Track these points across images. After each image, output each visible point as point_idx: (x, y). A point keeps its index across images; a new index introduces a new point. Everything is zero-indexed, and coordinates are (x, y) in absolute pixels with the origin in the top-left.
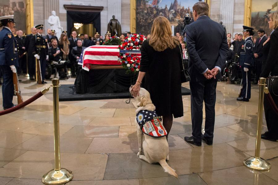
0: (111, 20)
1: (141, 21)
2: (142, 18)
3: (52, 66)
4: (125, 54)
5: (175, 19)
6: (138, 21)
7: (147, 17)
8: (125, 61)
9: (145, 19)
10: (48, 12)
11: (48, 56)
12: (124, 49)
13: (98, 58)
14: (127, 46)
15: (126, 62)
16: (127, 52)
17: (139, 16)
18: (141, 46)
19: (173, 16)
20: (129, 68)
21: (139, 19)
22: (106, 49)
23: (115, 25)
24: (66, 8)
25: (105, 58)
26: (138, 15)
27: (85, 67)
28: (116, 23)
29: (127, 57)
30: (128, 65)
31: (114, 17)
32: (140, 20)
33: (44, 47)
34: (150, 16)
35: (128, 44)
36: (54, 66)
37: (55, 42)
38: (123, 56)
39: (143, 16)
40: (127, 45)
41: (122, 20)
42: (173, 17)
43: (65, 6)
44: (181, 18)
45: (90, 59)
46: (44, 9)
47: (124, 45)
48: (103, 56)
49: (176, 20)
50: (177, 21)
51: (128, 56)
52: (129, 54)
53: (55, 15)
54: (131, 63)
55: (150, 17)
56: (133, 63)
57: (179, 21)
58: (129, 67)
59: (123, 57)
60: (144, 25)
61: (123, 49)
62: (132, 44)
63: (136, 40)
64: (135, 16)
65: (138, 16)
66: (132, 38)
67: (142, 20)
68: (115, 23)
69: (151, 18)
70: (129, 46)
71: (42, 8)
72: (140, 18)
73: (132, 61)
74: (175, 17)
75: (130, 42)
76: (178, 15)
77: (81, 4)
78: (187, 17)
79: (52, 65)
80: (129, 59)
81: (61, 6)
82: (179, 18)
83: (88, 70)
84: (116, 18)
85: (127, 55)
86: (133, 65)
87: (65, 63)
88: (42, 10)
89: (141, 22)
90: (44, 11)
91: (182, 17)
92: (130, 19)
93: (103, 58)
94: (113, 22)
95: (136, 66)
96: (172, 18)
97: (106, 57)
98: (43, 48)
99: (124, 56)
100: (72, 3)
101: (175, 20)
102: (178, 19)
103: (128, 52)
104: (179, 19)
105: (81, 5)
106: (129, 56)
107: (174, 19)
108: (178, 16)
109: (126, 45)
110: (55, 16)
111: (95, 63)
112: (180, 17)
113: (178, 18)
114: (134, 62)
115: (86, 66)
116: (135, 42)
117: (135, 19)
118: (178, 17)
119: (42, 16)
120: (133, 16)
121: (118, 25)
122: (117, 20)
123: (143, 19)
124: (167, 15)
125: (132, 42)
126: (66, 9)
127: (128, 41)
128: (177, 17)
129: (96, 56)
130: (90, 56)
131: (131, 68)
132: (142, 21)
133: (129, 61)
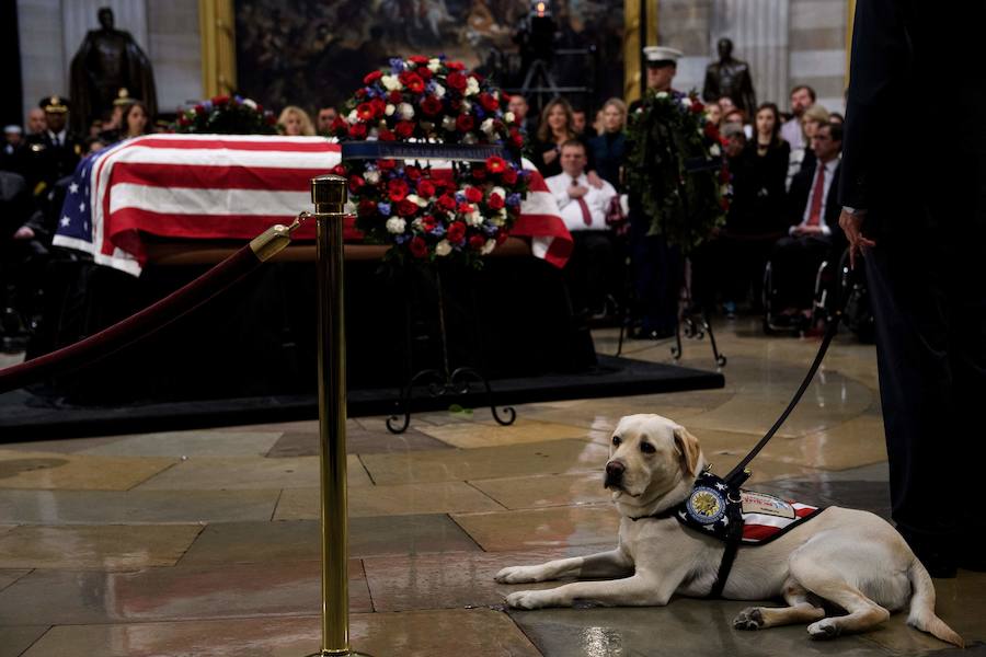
0: (92, 36)
1: (266, 43)
2: (268, 24)
4: (373, 162)
5: (460, 31)
6: (247, 45)
7: (301, 21)
9: (285, 30)
12: (369, 139)
14: (384, 122)
15: (385, 207)
16: (385, 153)
17: (253, 13)
18: (454, 121)
19: (452, 13)
20: (400, 241)
21: (253, 32)
22: (225, 152)
23: (117, 67)
25: (225, 204)
26: (248, 8)
27: (117, 250)
28: (124, 54)
29: (384, 177)
30: (396, 224)
31: (105, 15)
32: (261, 36)
34: (319, 14)
35: (390, 109)
38: (366, 175)
39: (275, 15)
40: (384, 116)
41: (154, 37)
42: (450, 19)
44: (495, 28)
45: (145, 205)
47: (366, 113)
48: (215, 192)
49: (469, 35)
50: (474, 43)
51: (392, 175)
52: (396, 162)
54: (409, 213)
55: (317, 23)
56: (420, 211)
57: (486, 42)
58: (396, 234)
59: (362, 182)
60: (286, 65)
61: (362, 137)
63: (428, 88)
64: (226, 17)
65: (244, 17)
66: (403, 77)
67: (269, 37)
68: (117, 53)
69: (322, 26)
70: (395, 119)
72: (260, 28)
73: (413, 198)
74: (463, 21)
75: (396, 98)
76: (481, 7)
78: (541, 15)
80: (397, 193)
82: (485, 27)
83: (132, 267)
84: (118, 25)
85: (387, 169)
86: (418, 221)
89: (264, 50)
91: (499, 20)
92: (197, 32)
93: (214, 202)
94: (104, 49)
95: (439, 230)
96: (443, 25)
97: (229, 199)
99: (372, 176)
101: (460, 40)
102: (478, 34)
103: (393, 155)
104: (487, 34)
106: (395, 172)
107: (456, 30)
108: (480, 14)
109: (381, 114)
111: (174, 231)
112: (490, 18)
113: (477, 28)
114: (424, 204)
115: (125, 249)
116: (423, 100)
117: (229, 34)
118: (478, 21)
120: (216, 16)
121: (137, 62)
122: (126, 38)
123: (276, 32)
124: (416, 9)
125: (405, 100)
127: (389, 94)
128: (470, 19)
129: (176, 190)
131: (408, 237)
132: (272, 43)
133: (399, 199)
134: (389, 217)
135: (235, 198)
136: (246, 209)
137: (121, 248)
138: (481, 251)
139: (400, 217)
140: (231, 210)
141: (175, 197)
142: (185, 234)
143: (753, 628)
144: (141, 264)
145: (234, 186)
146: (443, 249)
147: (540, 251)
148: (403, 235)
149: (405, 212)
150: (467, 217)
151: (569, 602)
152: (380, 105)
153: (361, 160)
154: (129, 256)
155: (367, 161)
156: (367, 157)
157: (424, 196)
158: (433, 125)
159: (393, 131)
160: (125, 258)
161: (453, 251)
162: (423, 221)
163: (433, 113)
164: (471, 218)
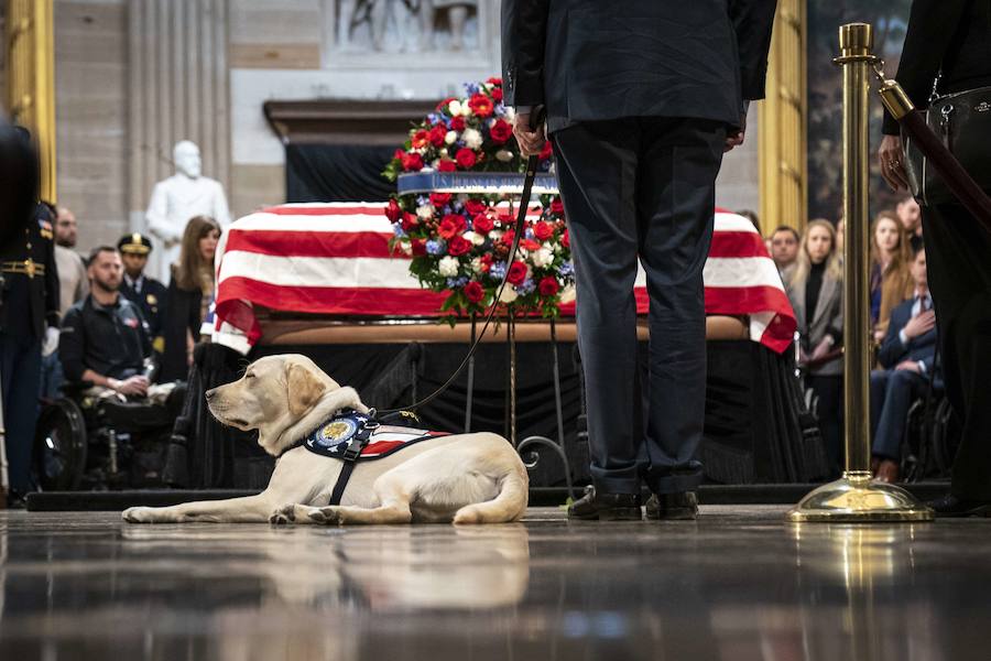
3: (88, 414)
4: (425, 195)
8: (432, 238)
10: (152, 159)
11: (53, 335)
12: (426, 170)
13: (310, 272)
14: (444, 151)
15: (433, 246)
16: (441, 185)
20: (451, 283)
24: (283, 128)
25: (353, 275)
27: (225, 325)
29: (439, 214)
30: (449, 265)
33: (30, 267)
35: (451, 137)
36: (102, 412)
37: (107, 266)
38: (418, 211)
40: (444, 144)
43: (276, 114)
46: (127, 138)
47: (421, 142)
48: (341, 261)
51: (448, 211)
52: (455, 195)
53: (195, 171)
54: (463, 252)
56: (478, 251)
58: (449, 277)
59: (414, 220)
61: (415, 168)
62: (473, 138)
63: (499, 109)
66: (476, 100)
70: (455, 149)
71: (115, 131)
73: (472, 237)
75: (459, 124)
77: (384, 88)
79: (91, 409)
80: (448, 229)
81: (247, 114)
83: (241, 344)
85: (442, 202)
86: (477, 264)
87: (173, 395)
88: (115, 145)
90: (127, 154)
93: (340, 273)
95: (498, 271)
97: (356, 270)
98: (26, 275)
99: (425, 211)
100: (322, 87)
103: (450, 185)
105: (386, 96)
106: (452, 206)
109: (439, 142)
110: (193, 178)
111: (292, 305)
114: (480, 241)
115: (234, 324)
116: (494, 122)
117: (798, 180)
119: (115, 190)
125: (472, 126)
126: (278, 134)
127: (453, 119)
129: (296, 260)
130: (261, 258)
131: (461, 280)
133: (449, 235)
134: (442, 256)
135: (363, 268)
136: (375, 281)
137: (228, 322)
138: (559, 298)
139: (453, 256)
140: (359, 282)
141: (295, 268)
142: (306, 309)
143: (282, 522)
144: (250, 340)
145: (363, 255)
146: (508, 294)
147: (757, 332)
148: (455, 278)
149: (456, 251)
150: (534, 256)
151: (180, 518)
152: (440, 132)
153: (412, 195)
154: (238, 331)
155: (419, 195)
156: (421, 191)
157: (483, 232)
158: (510, 154)
159: (455, 161)
160: (232, 333)
161: (520, 297)
162: (481, 262)
163: (502, 139)
164: (538, 257)
